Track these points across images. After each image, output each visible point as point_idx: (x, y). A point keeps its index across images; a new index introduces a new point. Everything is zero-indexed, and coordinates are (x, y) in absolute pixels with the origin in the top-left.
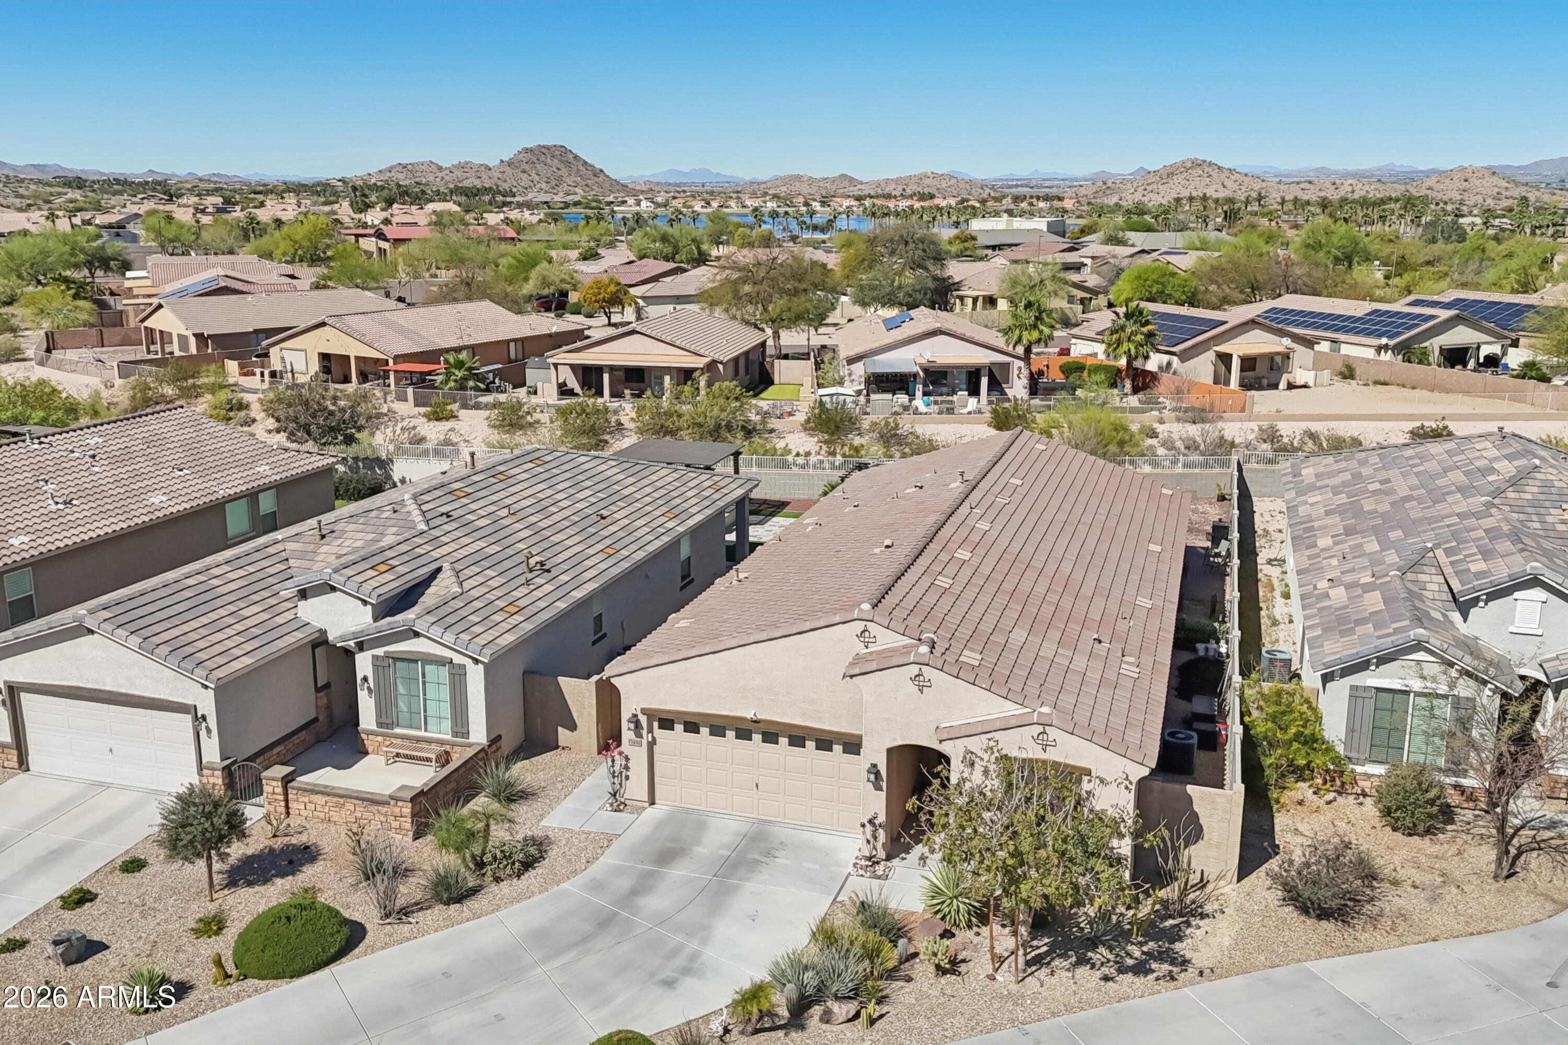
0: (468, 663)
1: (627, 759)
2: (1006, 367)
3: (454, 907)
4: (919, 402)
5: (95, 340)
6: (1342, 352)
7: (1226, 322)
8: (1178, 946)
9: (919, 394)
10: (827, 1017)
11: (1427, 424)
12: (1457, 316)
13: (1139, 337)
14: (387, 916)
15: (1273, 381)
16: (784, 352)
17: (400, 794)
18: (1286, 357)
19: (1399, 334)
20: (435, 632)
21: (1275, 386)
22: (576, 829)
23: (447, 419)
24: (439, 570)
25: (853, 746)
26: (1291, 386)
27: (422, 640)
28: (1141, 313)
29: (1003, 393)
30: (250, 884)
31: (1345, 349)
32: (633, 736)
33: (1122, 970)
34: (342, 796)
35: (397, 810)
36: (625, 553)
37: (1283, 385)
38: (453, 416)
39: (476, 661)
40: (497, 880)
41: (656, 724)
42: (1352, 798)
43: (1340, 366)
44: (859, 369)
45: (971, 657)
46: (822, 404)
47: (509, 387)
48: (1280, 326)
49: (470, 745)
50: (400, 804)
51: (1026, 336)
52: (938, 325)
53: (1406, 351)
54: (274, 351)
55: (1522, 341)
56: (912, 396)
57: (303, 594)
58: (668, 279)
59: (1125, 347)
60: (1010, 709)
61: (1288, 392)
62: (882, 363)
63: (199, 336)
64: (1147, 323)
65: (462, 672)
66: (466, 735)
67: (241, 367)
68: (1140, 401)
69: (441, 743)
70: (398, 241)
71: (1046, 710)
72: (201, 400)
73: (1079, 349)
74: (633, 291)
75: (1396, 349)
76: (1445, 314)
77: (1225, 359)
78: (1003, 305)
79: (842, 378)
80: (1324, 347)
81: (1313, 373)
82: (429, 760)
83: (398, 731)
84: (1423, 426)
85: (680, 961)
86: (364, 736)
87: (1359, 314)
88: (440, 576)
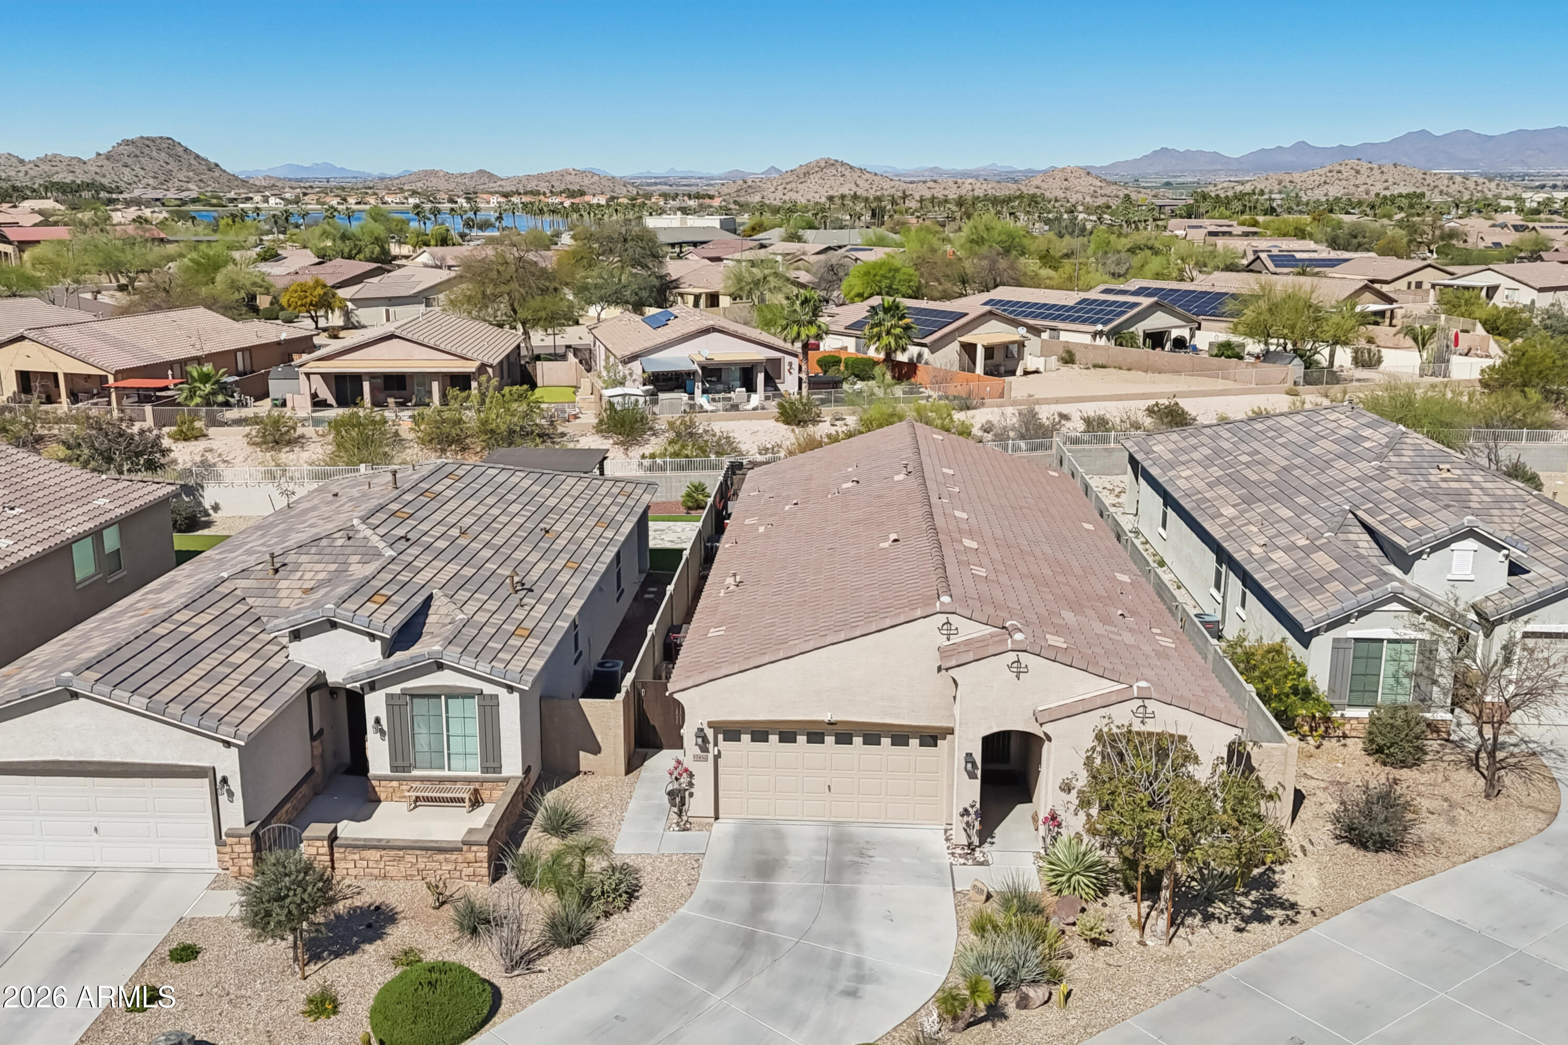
0: (502, 692)
1: (691, 775)
2: (777, 362)
3: (577, 949)
4: (701, 400)
6: (1061, 339)
7: (966, 314)
8: (1277, 892)
9: (698, 392)
10: (1024, 1002)
11: (1161, 401)
12: (1156, 303)
13: (898, 331)
14: (513, 968)
15: (1011, 368)
16: (536, 352)
17: (474, 838)
18: (1021, 345)
19: (1110, 321)
20: (467, 663)
21: (1013, 373)
22: (655, 853)
23: (196, 438)
24: (430, 597)
25: (930, 737)
26: (1026, 373)
27: (447, 672)
28: (898, 307)
29: (777, 389)
30: (337, 955)
31: (1064, 337)
32: (697, 751)
33: (1247, 920)
34: (400, 848)
35: (471, 856)
36: (587, 566)
37: (1019, 372)
38: (200, 435)
39: (511, 689)
40: (607, 915)
41: (721, 737)
42: (1334, 740)
43: (1061, 351)
44: (636, 366)
45: (1057, 641)
46: (612, 405)
47: (250, 400)
48: (1012, 316)
49: (506, 780)
50: (474, 848)
51: (804, 332)
52: (711, 323)
53: (1119, 336)
55: (1203, 324)
56: (691, 393)
57: (296, 635)
58: (375, 280)
59: (886, 340)
60: (1107, 687)
61: (1024, 378)
62: (657, 362)
64: (902, 317)
65: (493, 702)
66: (498, 769)
68: (904, 393)
69: (468, 780)
70: (22, 245)
71: (1143, 684)
73: (829, 344)
74: (342, 293)
75: (1109, 335)
76: (1146, 301)
77: (969, 349)
78: (725, 301)
79: (625, 378)
80: (1045, 336)
81: (1043, 359)
82: (463, 800)
83: (415, 773)
84: (1157, 404)
85: (847, 971)
86: (375, 783)
87: (1071, 303)
88: (435, 604)
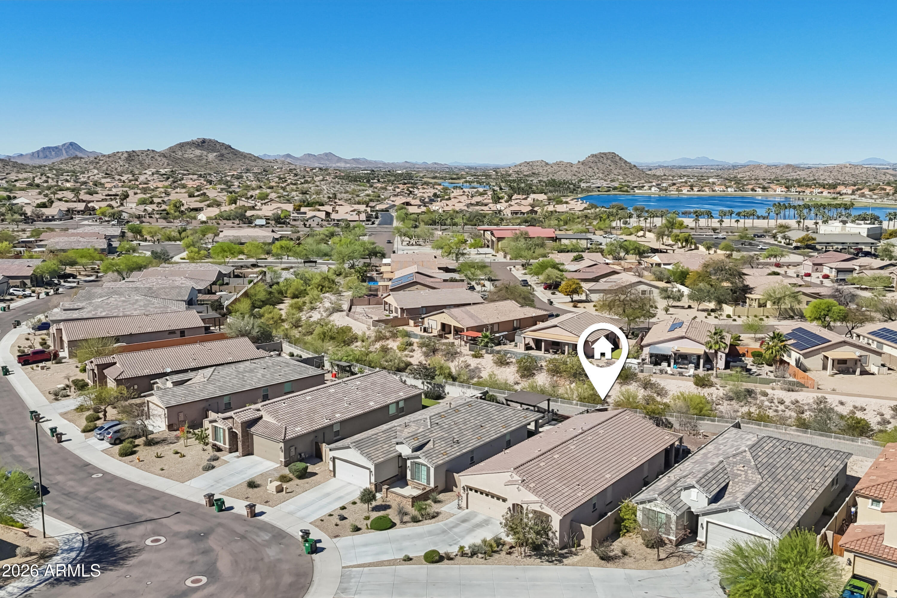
0: (431, 467)
1: (462, 497)
3: (415, 524)
5: (367, 302)
7: (832, 341)
8: (564, 559)
10: (477, 557)
13: (777, 348)
14: (401, 522)
15: (853, 371)
17: (411, 496)
20: (425, 458)
21: (854, 373)
22: (447, 511)
23: (479, 357)
24: (430, 441)
27: (421, 459)
28: (780, 336)
29: (712, 366)
30: (376, 511)
32: (462, 491)
33: (547, 561)
36: (483, 439)
37: (858, 372)
38: (481, 356)
39: (433, 467)
40: (426, 520)
41: (468, 489)
44: (647, 349)
47: (507, 342)
49: (430, 487)
50: (410, 499)
54: (426, 319)
57: (397, 444)
58: (604, 280)
59: (770, 351)
60: (536, 499)
61: (856, 377)
62: (658, 348)
63: (402, 309)
65: (429, 469)
66: (429, 484)
67: (415, 323)
69: (423, 485)
72: (398, 339)
74: (586, 286)
77: (826, 359)
81: (878, 368)
82: (420, 489)
83: (415, 481)
86: (407, 481)
88: (430, 443)
